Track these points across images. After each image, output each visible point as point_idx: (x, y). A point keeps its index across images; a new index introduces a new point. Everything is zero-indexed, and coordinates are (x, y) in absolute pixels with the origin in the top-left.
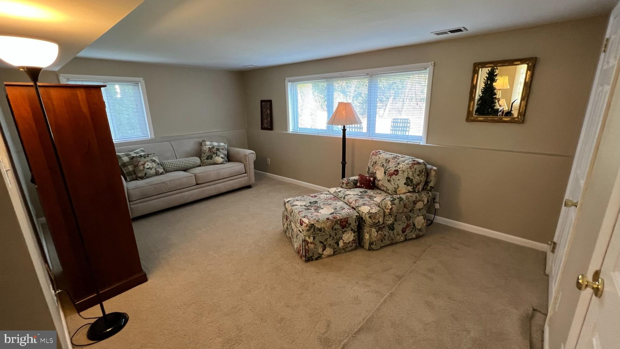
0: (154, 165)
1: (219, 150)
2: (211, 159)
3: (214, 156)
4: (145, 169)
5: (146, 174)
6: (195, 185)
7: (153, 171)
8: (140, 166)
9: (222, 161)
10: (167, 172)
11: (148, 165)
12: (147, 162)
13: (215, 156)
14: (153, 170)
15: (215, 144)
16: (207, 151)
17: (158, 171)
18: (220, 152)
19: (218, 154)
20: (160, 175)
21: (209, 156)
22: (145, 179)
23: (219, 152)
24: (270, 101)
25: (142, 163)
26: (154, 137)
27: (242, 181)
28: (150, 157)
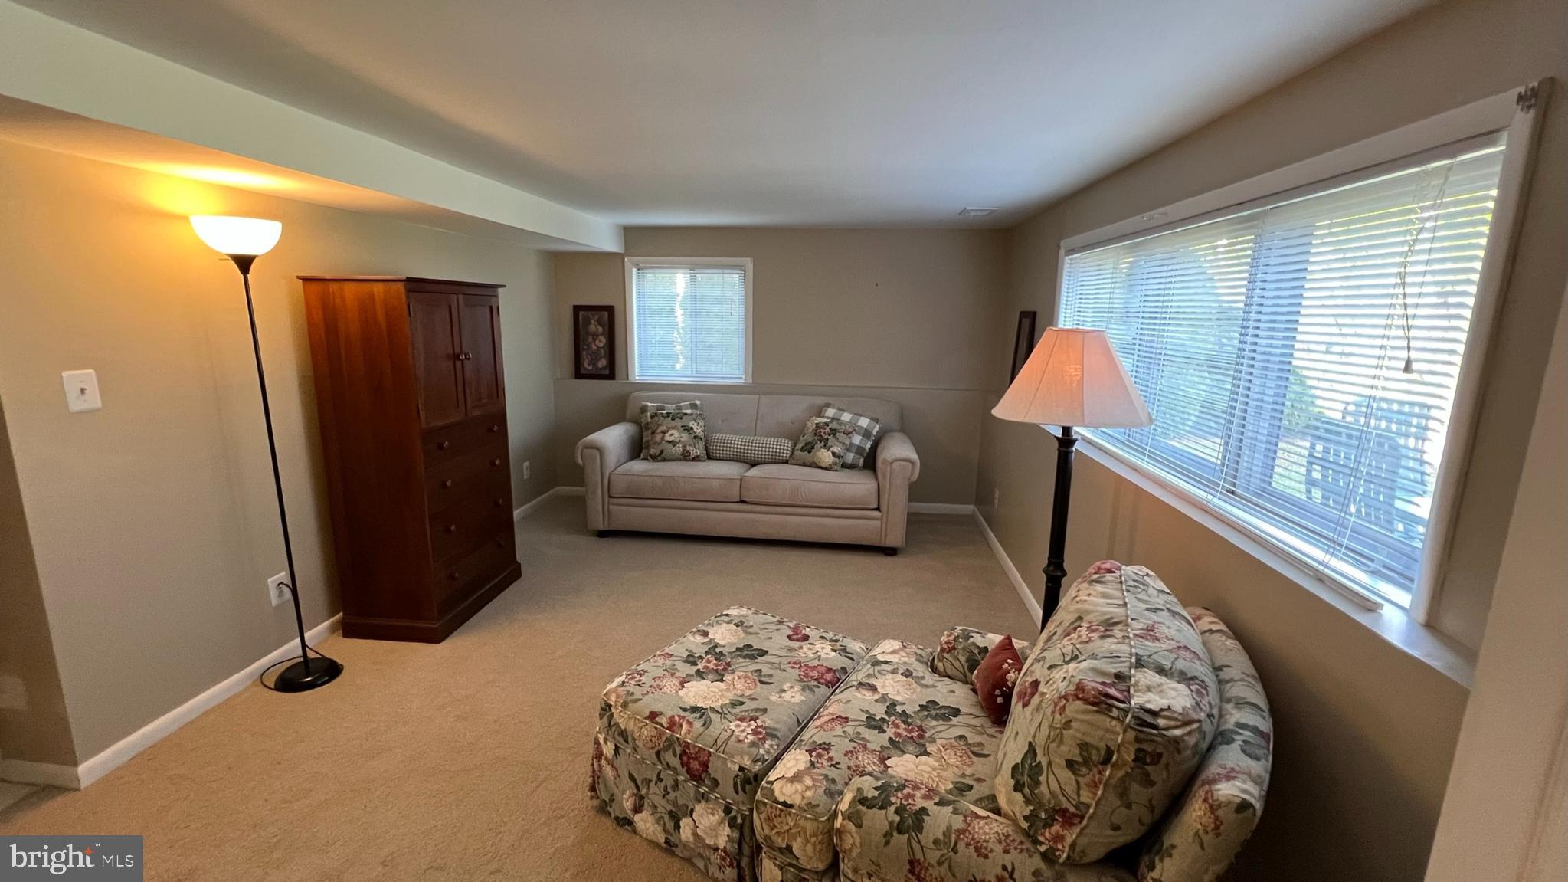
0: (685, 437)
1: (834, 435)
2: (810, 452)
3: (819, 445)
4: (663, 442)
5: (662, 452)
6: (737, 502)
7: (679, 449)
8: (658, 433)
9: (831, 463)
10: (710, 457)
11: (672, 435)
12: (673, 428)
13: (821, 447)
14: (679, 447)
15: (846, 417)
16: (810, 431)
17: (688, 452)
18: (836, 438)
19: (829, 444)
20: (690, 460)
21: (809, 443)
22: (659, 461)
23: (834, 439)
24: (1034, 314)
25: (664, 428)
26: (751, 382)
27: (864, 528)
28: (684, 419)
